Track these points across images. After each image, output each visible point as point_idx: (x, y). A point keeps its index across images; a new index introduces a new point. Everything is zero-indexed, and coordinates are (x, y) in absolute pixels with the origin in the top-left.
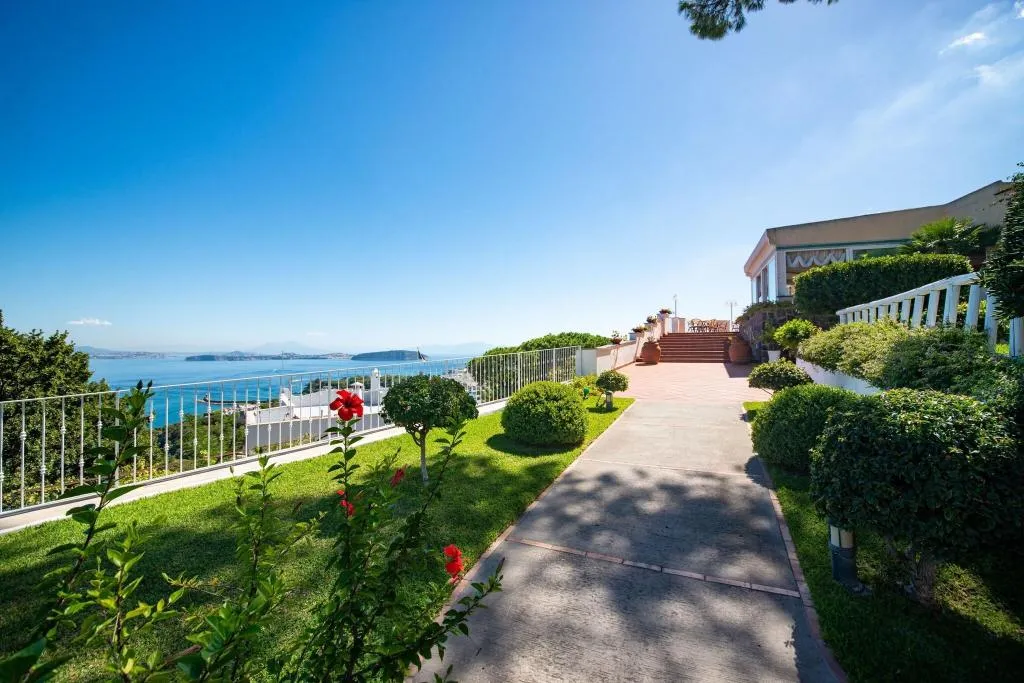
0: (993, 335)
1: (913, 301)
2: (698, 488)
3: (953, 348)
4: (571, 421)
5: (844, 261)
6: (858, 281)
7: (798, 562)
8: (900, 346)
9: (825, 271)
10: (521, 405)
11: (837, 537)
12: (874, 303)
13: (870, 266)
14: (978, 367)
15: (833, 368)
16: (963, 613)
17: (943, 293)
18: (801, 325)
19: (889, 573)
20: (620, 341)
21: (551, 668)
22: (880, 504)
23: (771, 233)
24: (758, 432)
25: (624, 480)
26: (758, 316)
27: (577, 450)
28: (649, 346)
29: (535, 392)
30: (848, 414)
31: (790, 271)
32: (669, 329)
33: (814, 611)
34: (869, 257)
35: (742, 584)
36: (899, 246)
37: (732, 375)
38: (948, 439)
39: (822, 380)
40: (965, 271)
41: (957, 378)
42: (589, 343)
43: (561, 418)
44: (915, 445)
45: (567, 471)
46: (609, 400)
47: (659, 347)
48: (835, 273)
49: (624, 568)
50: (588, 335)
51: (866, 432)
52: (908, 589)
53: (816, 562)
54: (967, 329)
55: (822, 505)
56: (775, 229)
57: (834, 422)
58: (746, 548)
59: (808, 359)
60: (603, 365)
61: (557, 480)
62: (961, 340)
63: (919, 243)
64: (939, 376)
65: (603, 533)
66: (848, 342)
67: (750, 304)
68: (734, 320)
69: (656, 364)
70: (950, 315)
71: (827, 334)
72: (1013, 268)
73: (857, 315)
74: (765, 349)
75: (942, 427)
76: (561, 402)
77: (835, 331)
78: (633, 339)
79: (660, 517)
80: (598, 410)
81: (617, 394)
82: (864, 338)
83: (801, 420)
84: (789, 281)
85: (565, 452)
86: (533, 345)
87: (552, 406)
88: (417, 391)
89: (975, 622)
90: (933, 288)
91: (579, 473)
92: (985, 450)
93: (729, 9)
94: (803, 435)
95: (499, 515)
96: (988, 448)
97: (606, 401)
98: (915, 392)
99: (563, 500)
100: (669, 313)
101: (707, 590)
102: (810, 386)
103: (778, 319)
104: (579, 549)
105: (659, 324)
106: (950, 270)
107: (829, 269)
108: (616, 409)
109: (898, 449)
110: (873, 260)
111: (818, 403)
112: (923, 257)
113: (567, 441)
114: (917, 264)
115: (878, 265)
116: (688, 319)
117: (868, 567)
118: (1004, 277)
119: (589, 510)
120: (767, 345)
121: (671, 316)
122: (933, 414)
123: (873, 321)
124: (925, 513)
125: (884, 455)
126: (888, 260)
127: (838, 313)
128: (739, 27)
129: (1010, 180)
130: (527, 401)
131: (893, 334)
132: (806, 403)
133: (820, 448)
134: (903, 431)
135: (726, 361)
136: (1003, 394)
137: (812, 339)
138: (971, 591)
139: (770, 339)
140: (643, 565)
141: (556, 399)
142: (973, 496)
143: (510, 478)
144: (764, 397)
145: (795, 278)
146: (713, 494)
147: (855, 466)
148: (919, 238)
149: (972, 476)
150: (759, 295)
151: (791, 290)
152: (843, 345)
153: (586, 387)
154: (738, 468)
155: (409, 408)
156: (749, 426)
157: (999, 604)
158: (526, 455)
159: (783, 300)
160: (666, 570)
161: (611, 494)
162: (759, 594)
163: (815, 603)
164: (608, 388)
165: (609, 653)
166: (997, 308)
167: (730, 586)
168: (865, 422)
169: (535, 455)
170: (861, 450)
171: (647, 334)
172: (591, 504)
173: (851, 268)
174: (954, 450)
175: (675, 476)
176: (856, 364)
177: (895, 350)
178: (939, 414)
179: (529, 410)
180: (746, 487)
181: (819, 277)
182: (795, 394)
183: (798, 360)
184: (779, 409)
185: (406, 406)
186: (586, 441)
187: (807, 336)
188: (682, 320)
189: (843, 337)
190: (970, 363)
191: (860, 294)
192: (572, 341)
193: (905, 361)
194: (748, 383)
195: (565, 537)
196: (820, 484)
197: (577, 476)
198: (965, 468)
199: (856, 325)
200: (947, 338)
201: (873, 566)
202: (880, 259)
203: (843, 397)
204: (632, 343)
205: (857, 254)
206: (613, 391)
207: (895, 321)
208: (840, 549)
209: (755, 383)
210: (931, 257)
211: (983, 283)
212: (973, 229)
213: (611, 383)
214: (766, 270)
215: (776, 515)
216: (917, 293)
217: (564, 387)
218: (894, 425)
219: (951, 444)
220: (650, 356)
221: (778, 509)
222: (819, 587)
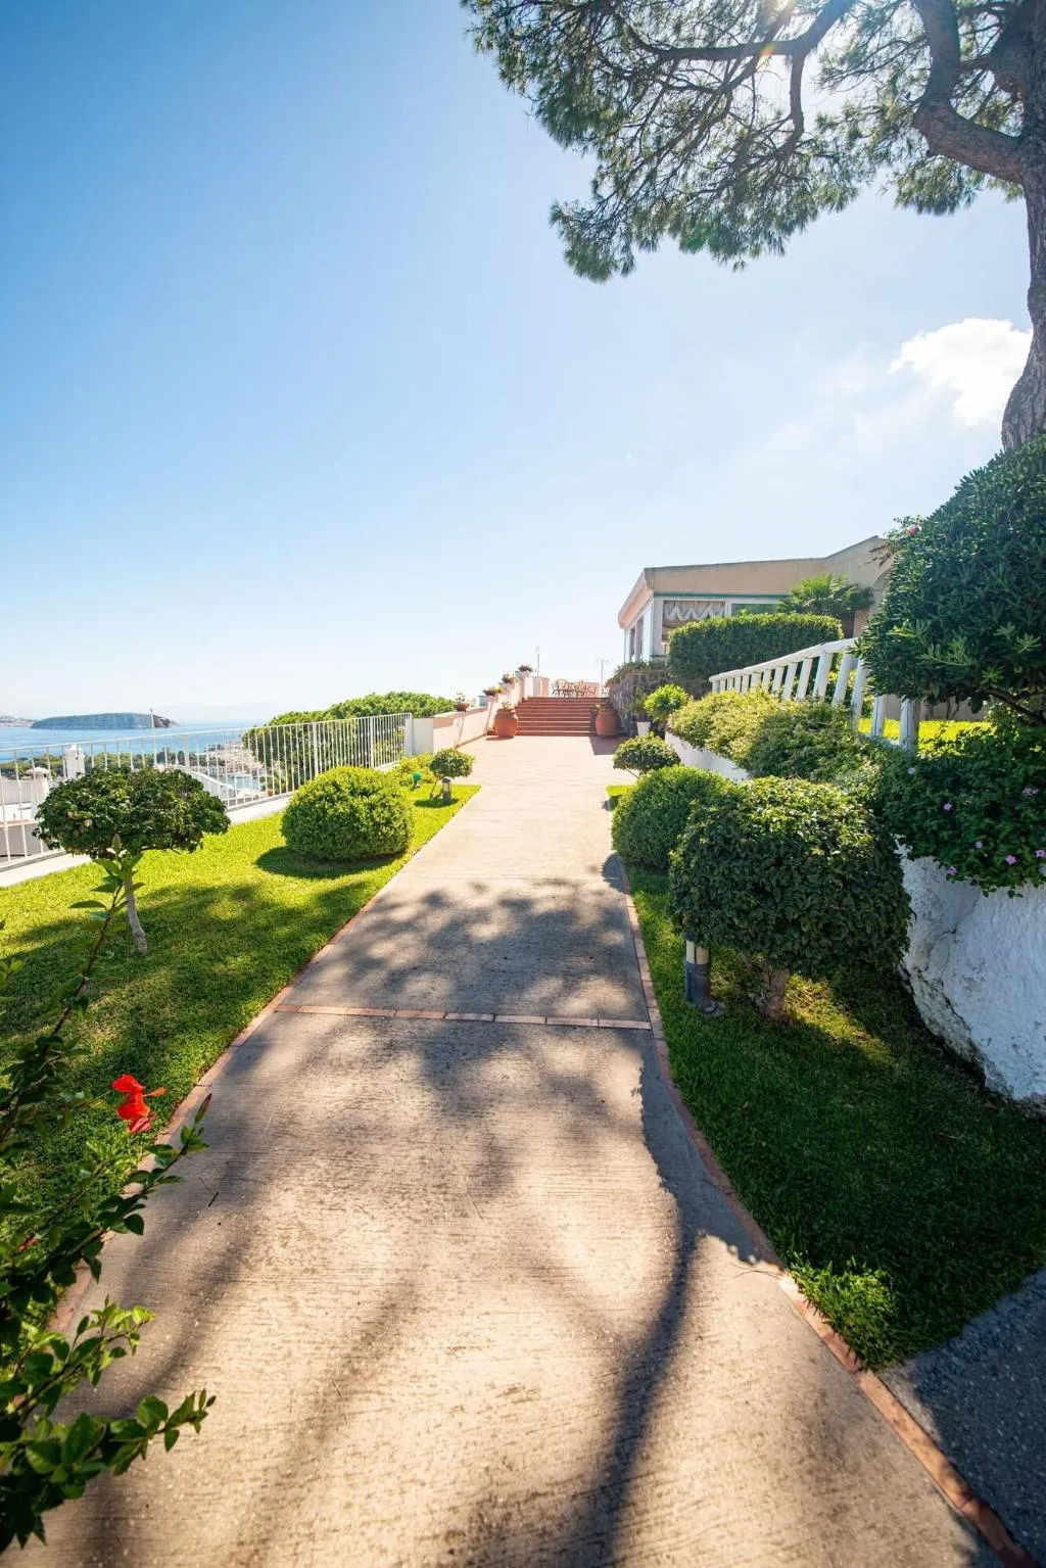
0: (858, 710)
1: (786, 668)
2: (546, 900)
3: (821, 726)
4: (388, 823)
5: (722, 616)
6: (734, 641)
7: (651, 984)
8: (769, 722)
9: (703, 627)
10: (312, 804)
11: (693, 954)
12: (748, 670)
13: (747, 625)
14: (842, 748)
15: (702, 745)
16: (808, 1021)
17: (816, 660)
18: (672, 691)
19: (742, 985)
20: (467, 706)
21: (327, 1198)
22: (738, 917)
23: (650, 573)
24: (619, 825)
25: (457, 899)
26: (629, 677)
27: (396, 863)
28: (504, 715)
29: (335, 784)
30: (712, 809)
31: (667, 625)
32: (529, 693)
33: (664, 1044)
34: (748, 613)
35: (588, 1022)
36: (777, 602)
37: (597, 752)
38: (811, 838)
39: (691, 760)
40: (835, 638)
41: (820, 760)
42: (425, 708)
43: (373, 819)
44: (778, 846)
45: (381, 893)
46: (446, 790)
47: (515, 716)
48: (712, 629)
49: (444, 1024)
50: (428, 697)
51: (729, 832)
52: (758, 1002)
53: (670, 982)
54: (834, 704)
55: (678, 920)
56: (654, 569)
57: (697, 820)
58: (596, 972)
59: (678, 733)
60: (442, 739)
61: (366, 908)
62: (829, 718)
63: (796, 601)
64: (803, 759)
65: (422, 978)
66: (718, 714)
67: (621, 664)
68: (604, 682)
69: (510, 737)
70: (820, 688)
71: (698, 704)
72: (891, 637)
73: (730, 682)
74: (634, 719)
75: (806, 825)
76: (374, 797)
77: (707, 701)
78: (484, 704)
79: (498, 944)
80: (433, 803)
81: (457, 781)
82: (734, 711)
83: (665, 810)
84: (664, 638)
85: (380, 866)
86: (347, 709)
87: (360, 803)
88: (105, 792)
89: (819, 1029)
90: (805, 655)
91: (396, 895)
92: (845, 850)
93: (615, 239)
94: (665, 829)
95: (265, 974)
96: (849, 847)
97: (442, 791)
98: (782, 782)
99: (367, 938)
100: (530, 670)
101: (548, 1037)
102: (676, 768)
103: (650, 683)
104: (385, 1008)
105: (517, 686)
106: (824, 635)
107: (706, 625)
108: (456, 801)
109: (761, 851)
110: (751, 618)
111: (683, 789)
112: (800, 617)
113: (382, 852)
114: (793, 625)
115: (755, 623)
116: (553, 679)
117: (721, 982)
118: (882, 647)
119: (405, 948)
120: (637, 715)
121: (532, 674)
122: (799, 808)
123: (745, 690)
124: (782, 925)
125: (746, 859)
126: (765, 618)
127: (711, 679)
128: (626, 270)
129: (885, 537)
130: (321, 798)
131: (763, 708)
132: (671, 790)
133: (681, 850)
134: (767, 830)
135: (593, 734)
136: (865, 781)
137: (683, 710)
138: (818, 995)
139: (640, 708)
140: (471, 1016)
141: (365, 793)
142: (830, 902)
143: (289, 915)
144: (630, 780)
145: (671, 633)
146: (563, 905)
147: (716, 873)
148: (796, 594)
149: (830, 878)
150: (632, 653)
151: (665, 649)
152: (713, 718)
153: (418, 771)
154: (593, 870)
155: (88, 823)
156: (611, 815)
157: (841, 1007)
158: (319, 876)
159: (656, 659)
160: (499, 1019)
161: (437, 921)
162: (606, 1032)
163: (667, 1034)
164: (445, 772)
165: (415, 1153)
166: (870, 683)
167: (574, 1027)
168: (730, 820)
169: (333, 876)
170: (723, 852)
171: (502, 698)
172: (408, 938)
173: (729, 625)
174: (817, 851)
175: (521, 889)
176: (724, 742)
177: (764, 726)
178: (804, 809)
179: (324, 811)
180: (600, 893)
181: (695, 633)
182: (659, 778)
183: (668, 735)
184: (643, 797)
185: (82, 820)
186: (411, 848)
187: (678, 706)
188: (546, 680)
189: (713, 709)
190: (835, 744)
191: (735, 656)
192: (405, 705)
193: (773, 740)
194: (612, 764)
195: (367, 993)
196: (678, 894)
197: (394, 900)
198: (825, 871)
199: (730, 694)
200: (812, 716)
201: (726, 979)
202: (757, 616)
203: (709, 781)
204: (481, 710)
205: (737, 608)
206: (453, 777)
207: (766, 692)
208: (696, 967)
209: (622, 763)
210: (807, 617)
211: (860, 652)
212: (847, 589)
213: (449, 766)
214: (641, 621)
215: (631, 927)
216: (790, 659)
217: (379, 776)
218: (758, 823)
219: (814, 843)
220: (505, 727)
221: (634, 919)
222: (671, 1014)
